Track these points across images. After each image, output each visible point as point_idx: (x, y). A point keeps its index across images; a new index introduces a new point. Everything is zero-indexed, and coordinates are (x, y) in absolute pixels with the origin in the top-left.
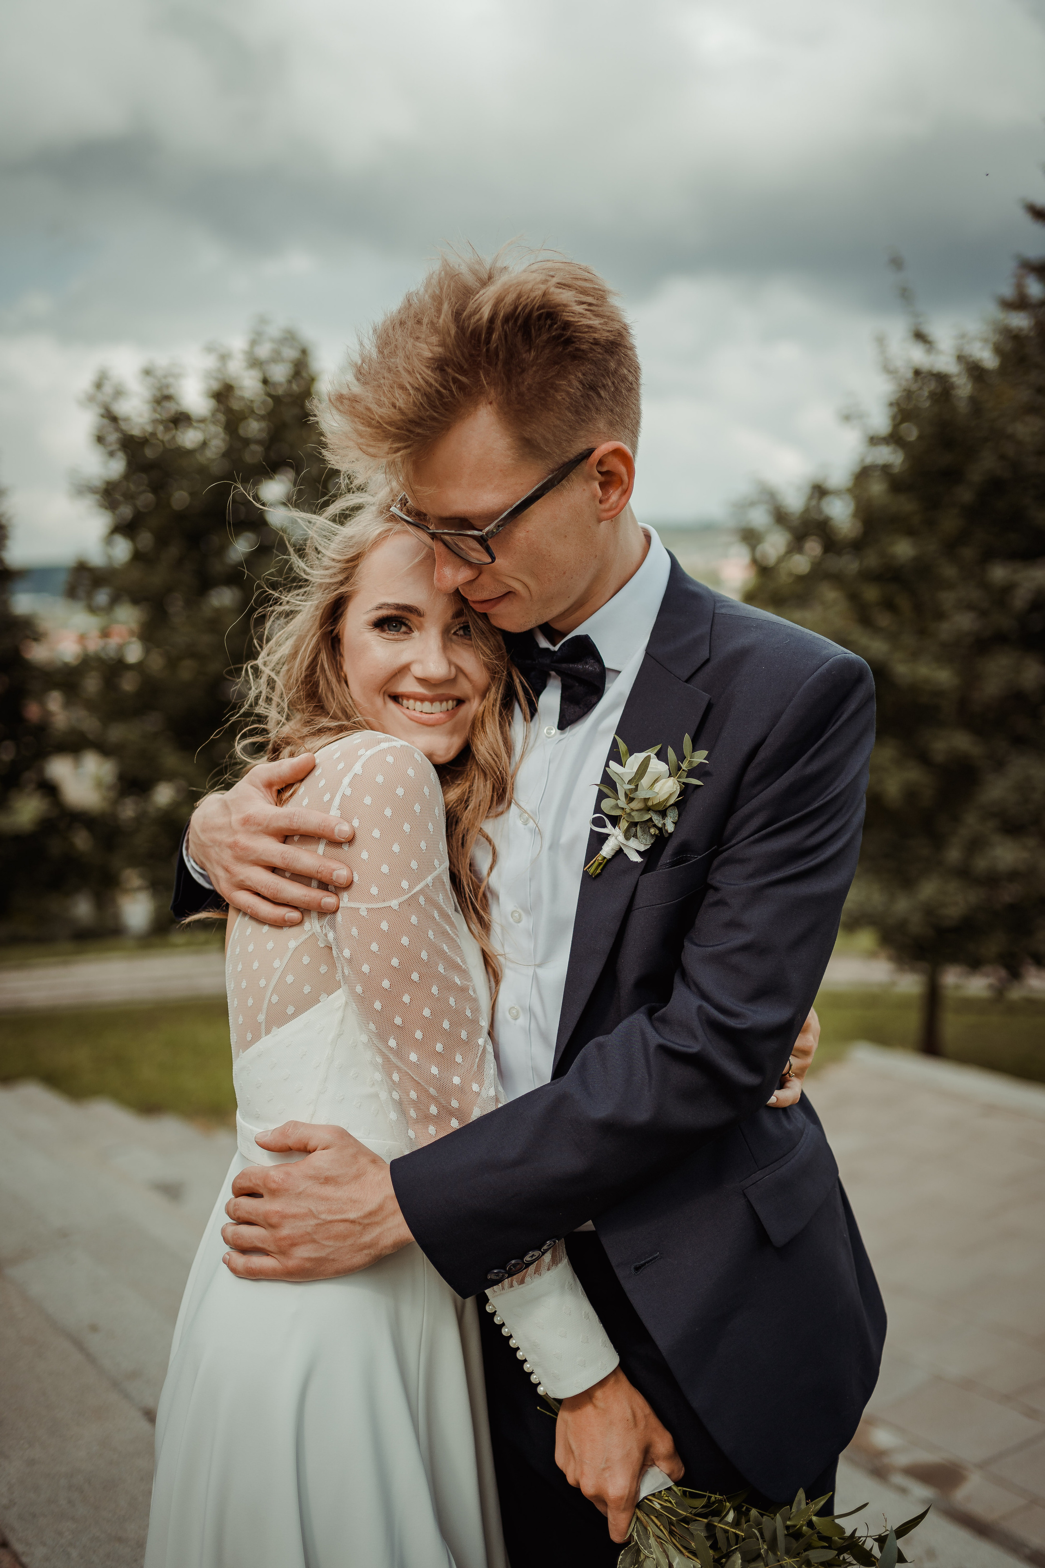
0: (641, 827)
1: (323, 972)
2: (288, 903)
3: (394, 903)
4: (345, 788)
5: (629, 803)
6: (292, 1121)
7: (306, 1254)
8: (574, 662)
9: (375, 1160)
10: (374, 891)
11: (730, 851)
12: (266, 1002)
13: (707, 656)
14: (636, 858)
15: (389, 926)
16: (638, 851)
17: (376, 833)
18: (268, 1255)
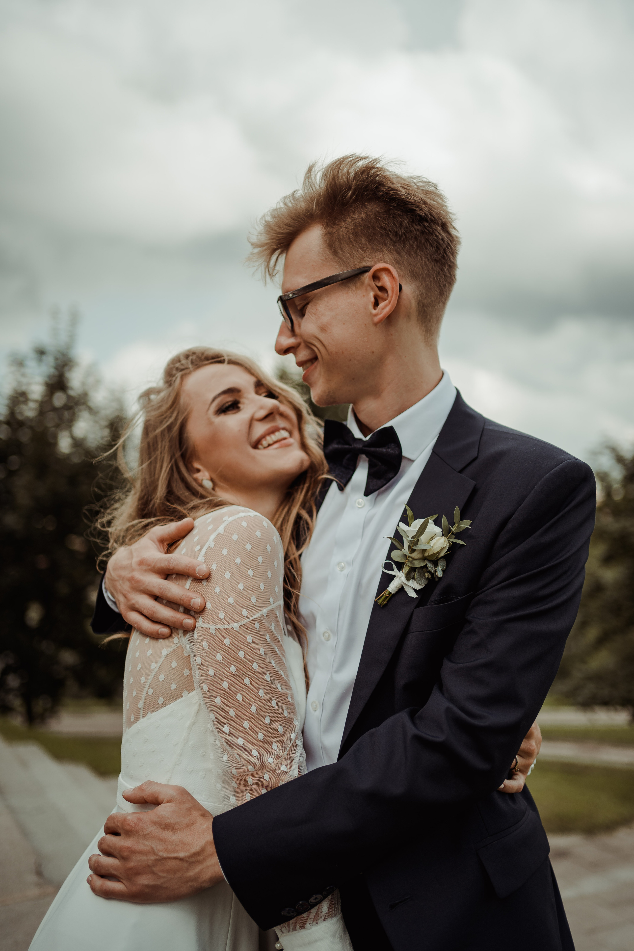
0: (418, 572)
1: (186, 675)
2: (160, 621)
3: (236, 626)
4: (210, 543)
5: (411, 554)
6: (149, 781)
7: (146, 882)
8: (379, 447)
9: (204, 813)
10: (222, 615)
11: (482, 595)
12: (145, 693)
13: (476, 455)
14: (413, 594)
15: (230, 642)
16: (415, 590)
17: (228, 575)
18: (120, 881)
